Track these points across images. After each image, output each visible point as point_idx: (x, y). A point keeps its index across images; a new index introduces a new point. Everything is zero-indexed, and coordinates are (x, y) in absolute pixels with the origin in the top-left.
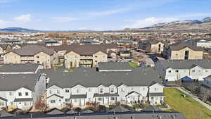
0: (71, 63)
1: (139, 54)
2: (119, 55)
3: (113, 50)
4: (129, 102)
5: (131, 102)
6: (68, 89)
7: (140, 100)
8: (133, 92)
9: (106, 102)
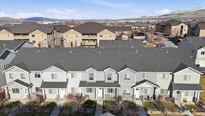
1: (155, 37)
2: (132, 38)
3: (126, 32)
4: (137, 96)
5: (141, 97)
6: (38, 72)
7: (157, 95)
8: (145, 81)
9: (99, 96)
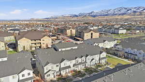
0: (24, 47)
